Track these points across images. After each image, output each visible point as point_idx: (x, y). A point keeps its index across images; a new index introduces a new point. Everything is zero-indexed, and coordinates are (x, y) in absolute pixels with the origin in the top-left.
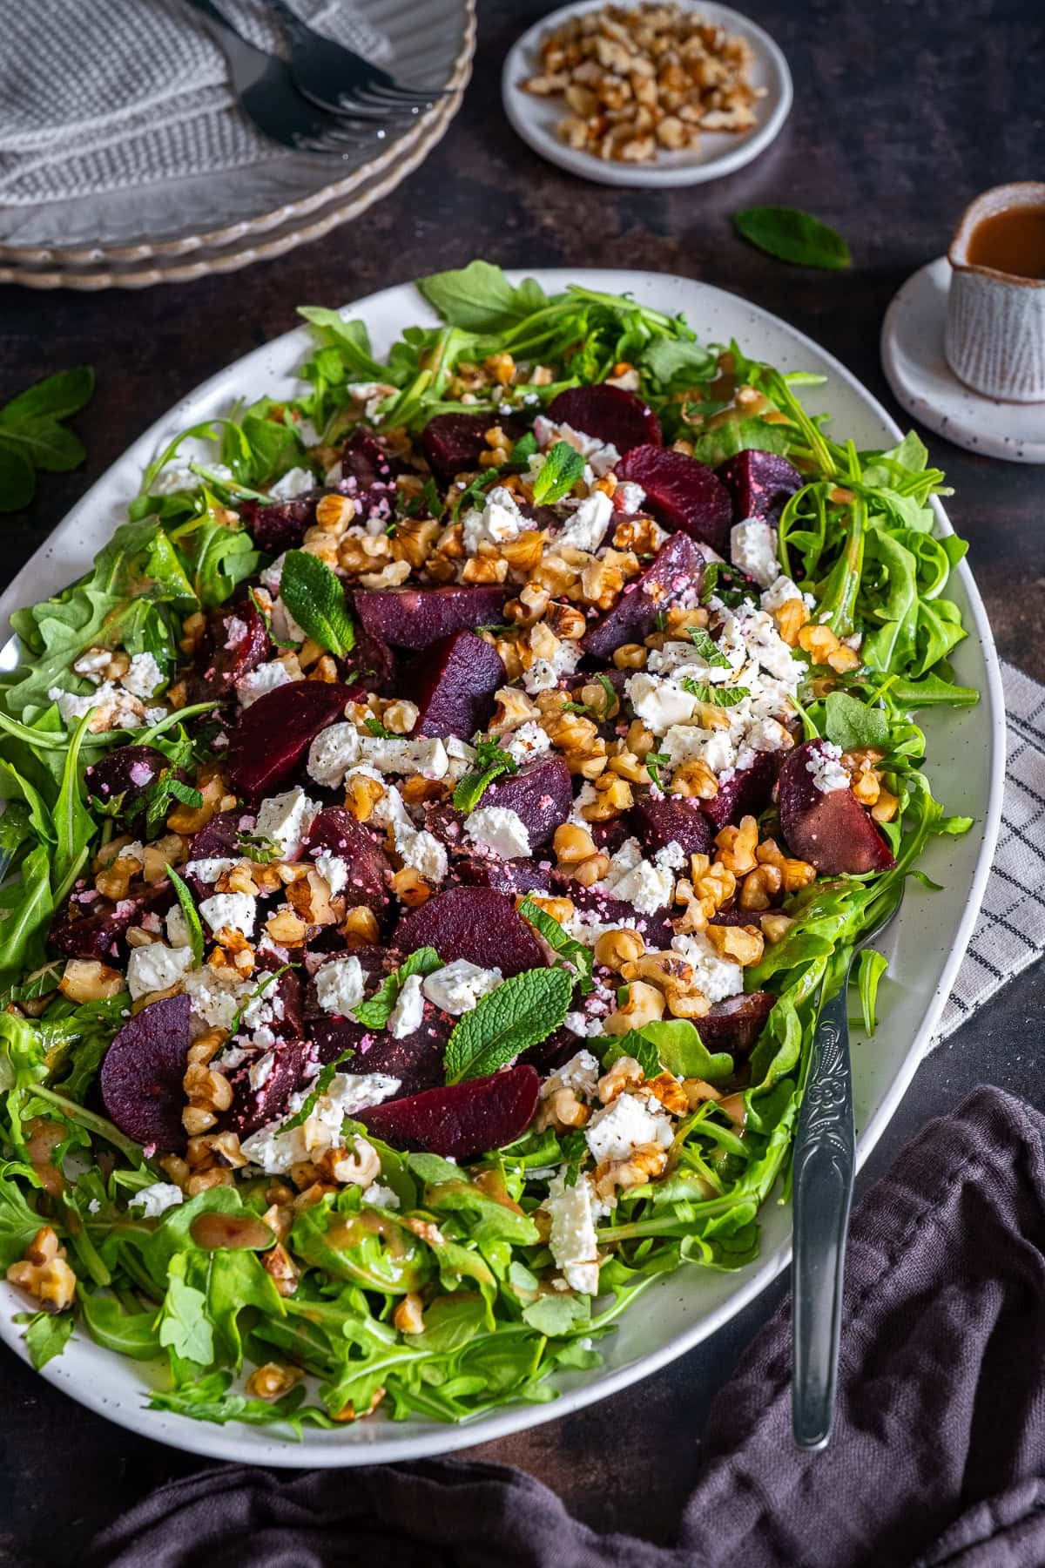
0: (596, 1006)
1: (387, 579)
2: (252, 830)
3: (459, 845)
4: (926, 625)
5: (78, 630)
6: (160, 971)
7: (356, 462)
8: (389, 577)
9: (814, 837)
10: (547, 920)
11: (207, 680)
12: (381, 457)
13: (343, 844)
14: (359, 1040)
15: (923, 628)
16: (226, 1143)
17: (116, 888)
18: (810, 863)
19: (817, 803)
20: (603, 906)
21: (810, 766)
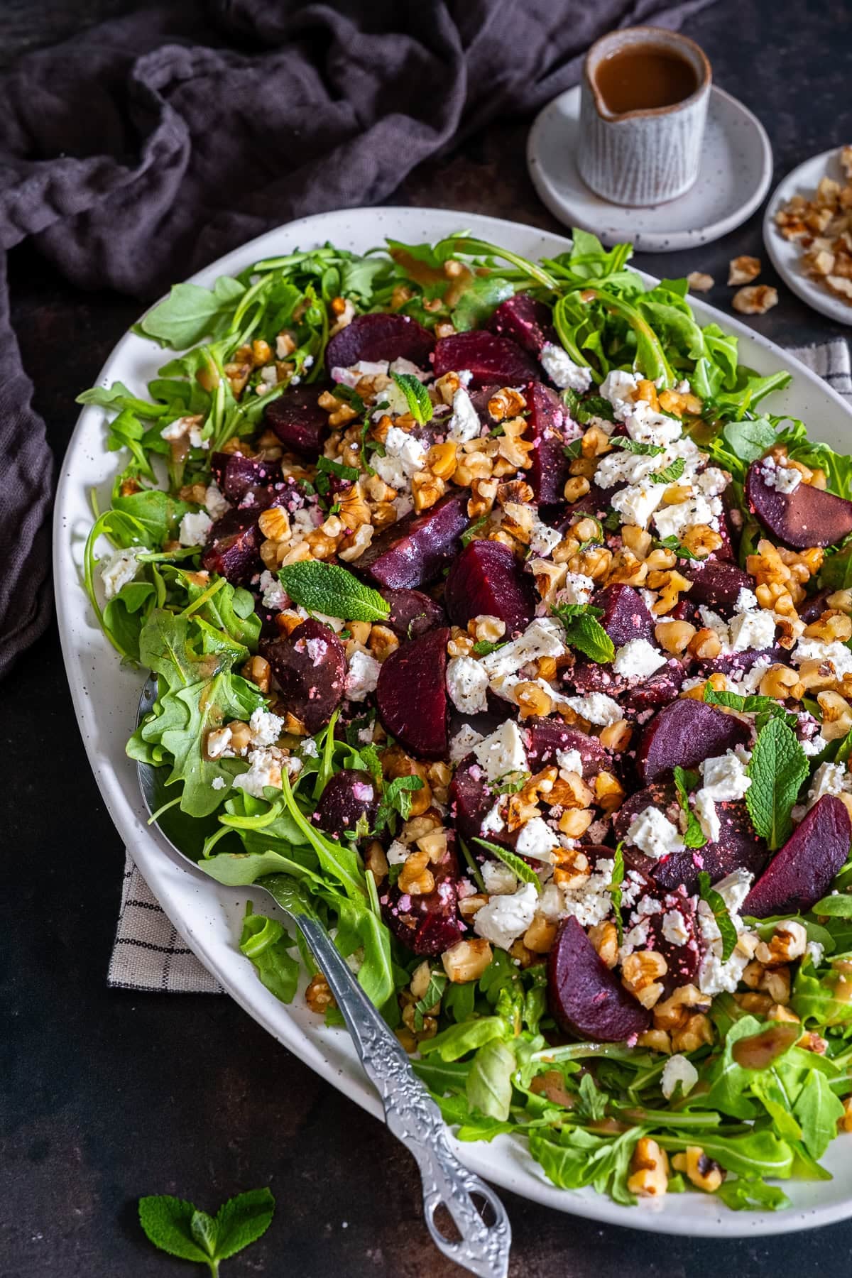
0: (810, 729)
1: (362, 546)
2: (485, 774)
3: (617, 687)
4: (717, 348)
5: (185, 728)
6: (520, 915)
7: (239, 480)
8: (363, 542)
9: (805, 527)
10: (724, 696)
11: (316, 701)
12: (256, 466)
13: (565, 738)
14: (692, 861)
15: (716, 352)
16: (690, 995)
17: (428, 883)
18: (816, 546)
19: (788, 503)
20: (736, 663)
21: (769, 482)
